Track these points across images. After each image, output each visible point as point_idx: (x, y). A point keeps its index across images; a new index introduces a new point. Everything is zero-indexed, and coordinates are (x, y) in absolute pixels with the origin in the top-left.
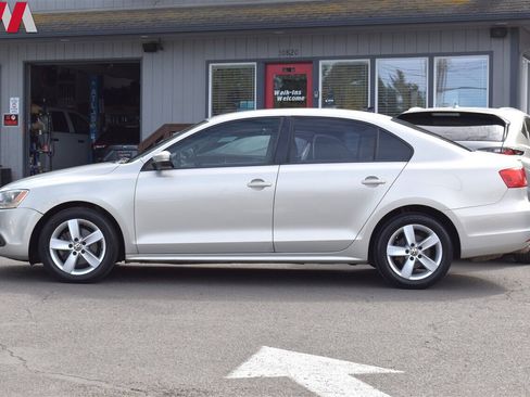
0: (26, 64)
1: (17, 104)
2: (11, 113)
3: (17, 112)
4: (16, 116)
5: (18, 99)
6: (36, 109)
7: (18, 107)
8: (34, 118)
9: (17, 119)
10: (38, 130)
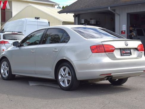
0: (128, 14)
1: (125, 27)
2: (123, 30)
3: (125, 30)
4: (125, 31)
5: (125, 25)
6: (131, 28)
7: (125, 28)
8: (131, 31)
9: (125, 32)
10: (132, 35)
